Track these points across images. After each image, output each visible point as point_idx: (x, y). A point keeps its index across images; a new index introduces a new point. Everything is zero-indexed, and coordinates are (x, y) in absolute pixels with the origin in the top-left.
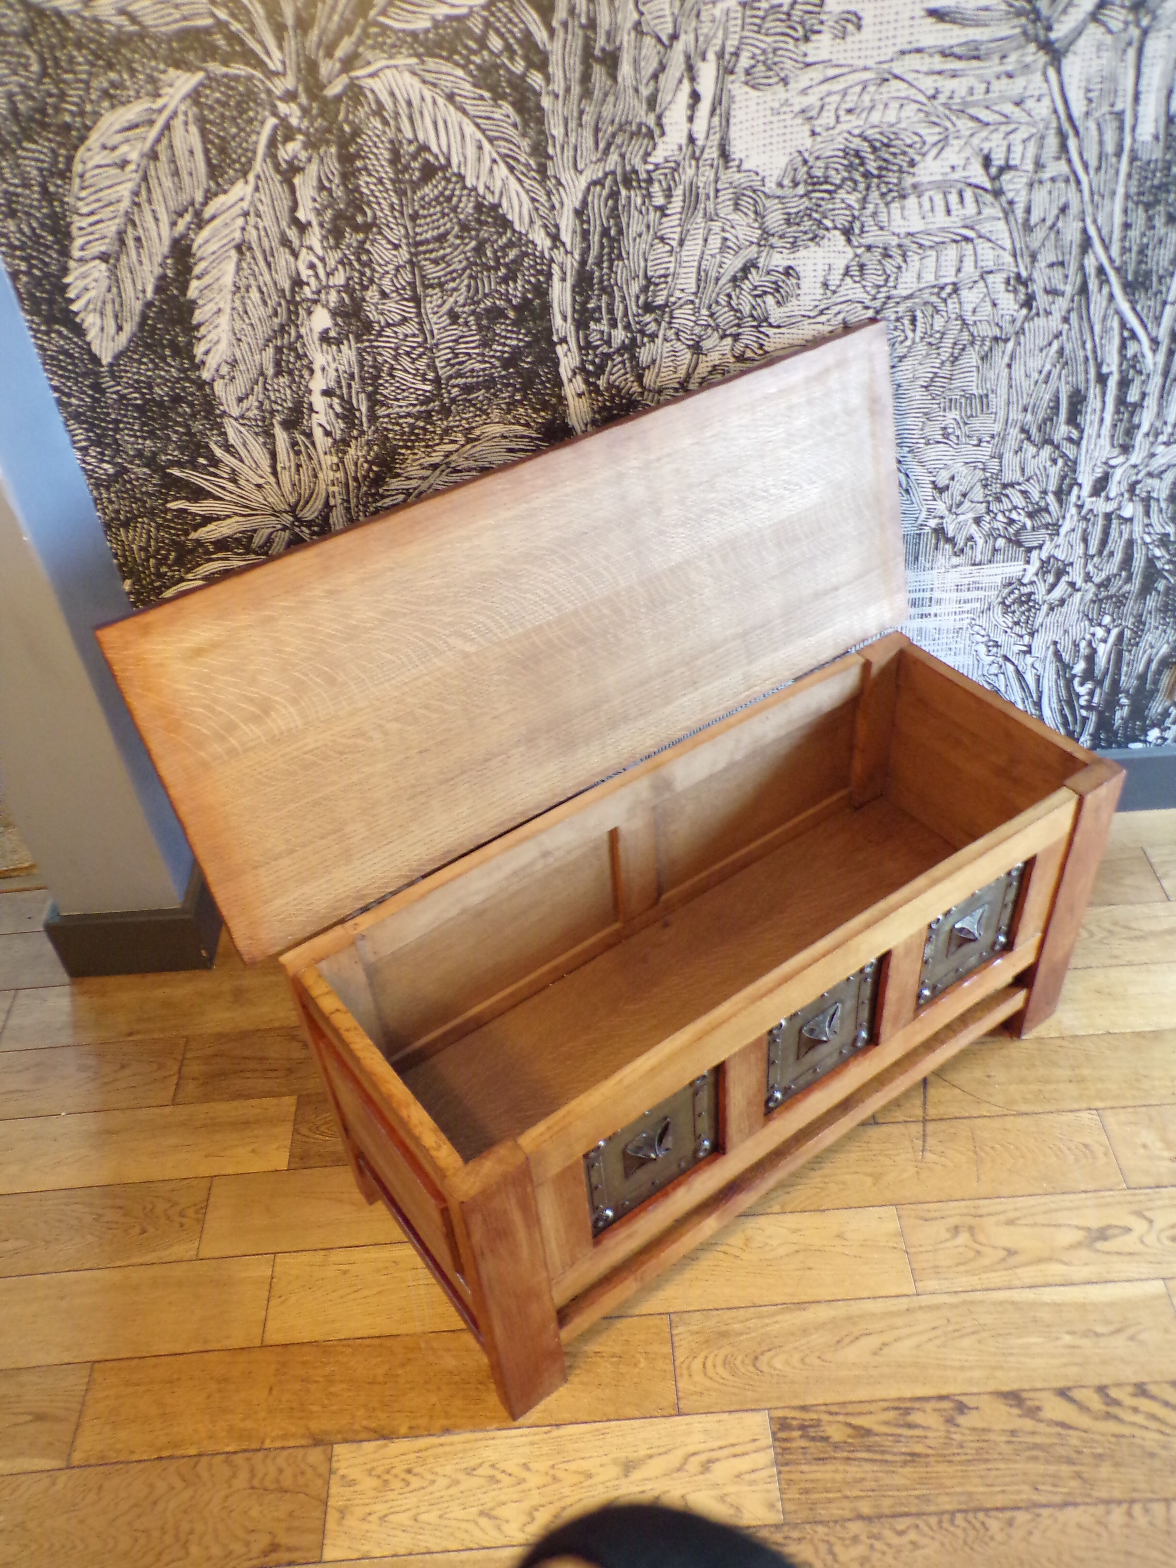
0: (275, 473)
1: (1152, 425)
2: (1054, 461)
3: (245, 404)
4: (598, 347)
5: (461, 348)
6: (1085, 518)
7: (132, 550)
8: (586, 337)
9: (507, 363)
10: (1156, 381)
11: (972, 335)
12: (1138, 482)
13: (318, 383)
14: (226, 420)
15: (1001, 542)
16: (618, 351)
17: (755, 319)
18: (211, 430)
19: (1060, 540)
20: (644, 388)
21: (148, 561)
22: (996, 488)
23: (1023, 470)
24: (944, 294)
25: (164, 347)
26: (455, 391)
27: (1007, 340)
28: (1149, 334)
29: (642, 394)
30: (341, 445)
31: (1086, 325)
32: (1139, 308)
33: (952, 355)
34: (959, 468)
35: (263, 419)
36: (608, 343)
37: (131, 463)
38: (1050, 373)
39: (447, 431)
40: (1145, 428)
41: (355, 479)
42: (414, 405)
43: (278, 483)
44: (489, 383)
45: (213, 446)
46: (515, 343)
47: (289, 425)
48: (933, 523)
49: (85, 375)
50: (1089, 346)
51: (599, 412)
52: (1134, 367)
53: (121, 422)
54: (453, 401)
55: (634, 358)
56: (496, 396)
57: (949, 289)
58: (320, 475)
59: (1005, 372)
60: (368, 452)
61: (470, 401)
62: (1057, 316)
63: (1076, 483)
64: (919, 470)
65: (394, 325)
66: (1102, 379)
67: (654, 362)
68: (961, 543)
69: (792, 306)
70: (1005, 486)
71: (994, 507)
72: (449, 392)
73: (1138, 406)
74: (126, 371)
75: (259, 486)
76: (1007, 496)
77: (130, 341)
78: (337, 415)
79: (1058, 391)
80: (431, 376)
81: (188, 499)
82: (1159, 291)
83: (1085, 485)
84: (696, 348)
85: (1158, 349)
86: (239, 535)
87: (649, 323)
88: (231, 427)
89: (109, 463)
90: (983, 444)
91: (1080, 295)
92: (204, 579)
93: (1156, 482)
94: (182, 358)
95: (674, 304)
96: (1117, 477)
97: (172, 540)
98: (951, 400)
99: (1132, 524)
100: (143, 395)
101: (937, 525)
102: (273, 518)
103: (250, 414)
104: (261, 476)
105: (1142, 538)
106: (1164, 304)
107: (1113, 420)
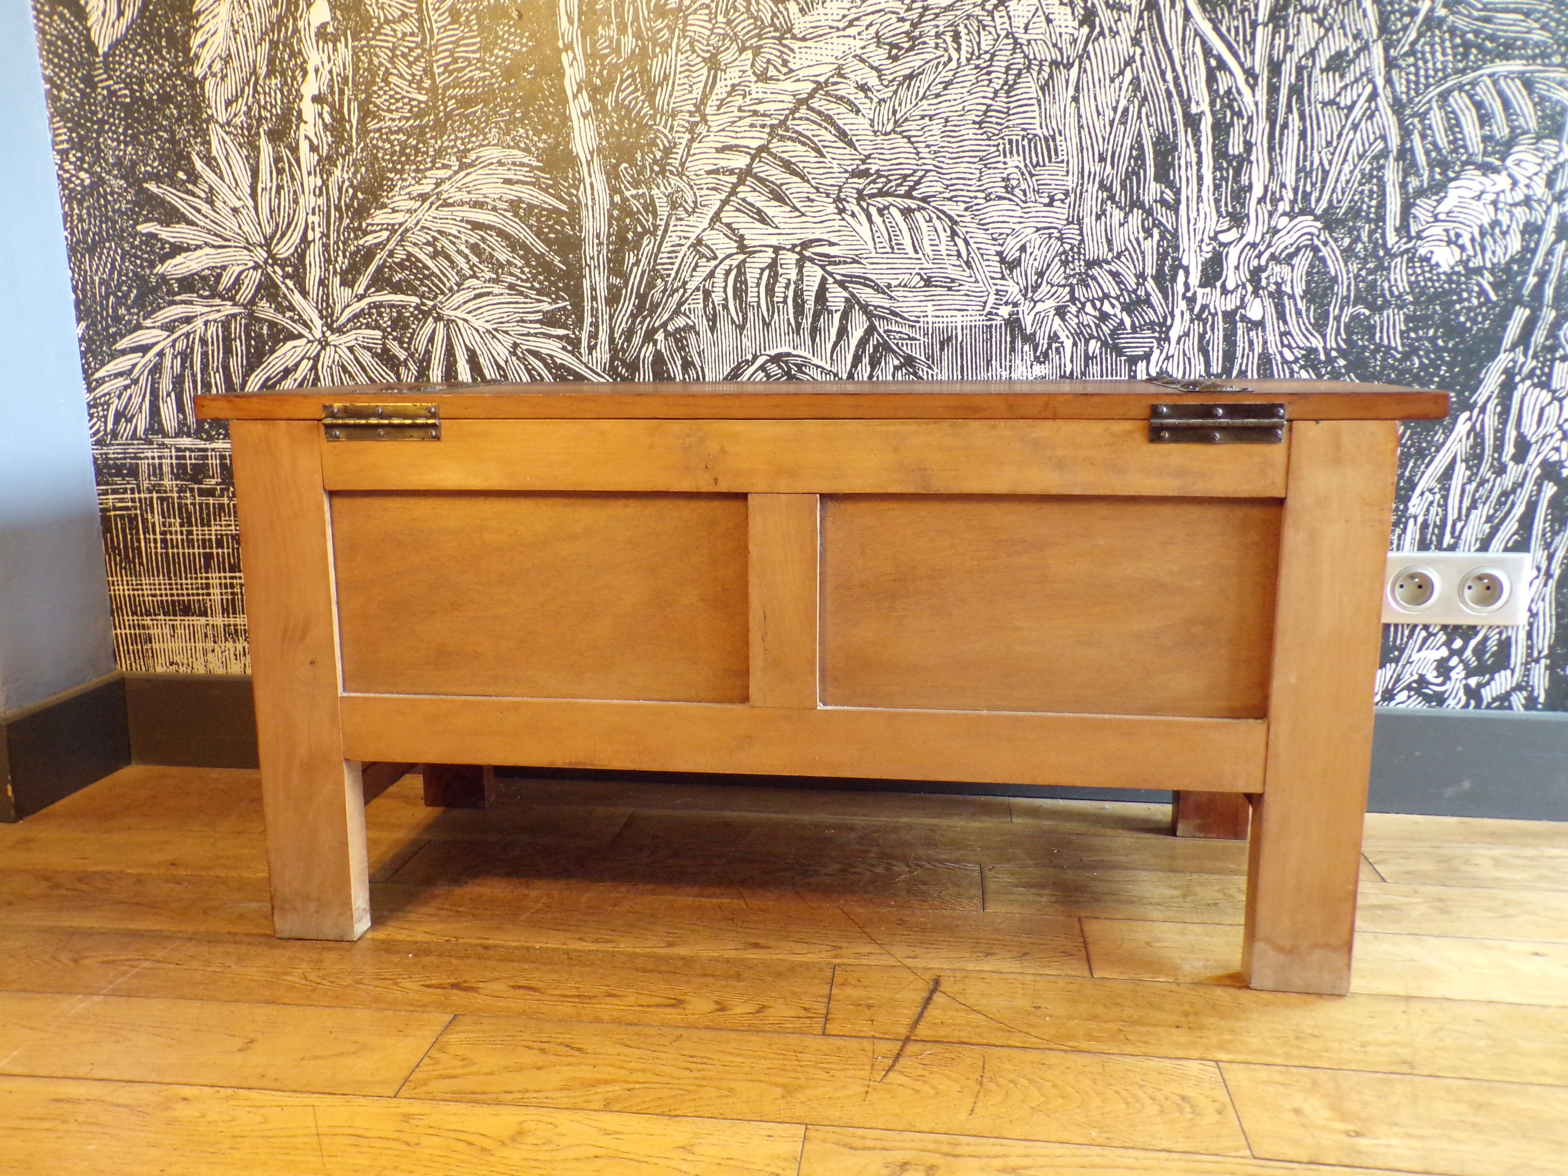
0: (254, 195)
1: (1266, 188)
2: (1149, 234)
3: (233, 108)
4: (606, 56)
5: (460, 52)
6: (1199, 317)
7: (93, 282)
8: (594, 44)
9: (508, 73)
10: (1261, 126)
11: (1026, 57)
12: (1260, 269)
13: (310, 87)
14: (212, 126)
15: (1094, 346)
16: (627, 61)
17: (776, 30)
18: (195, 137)
19: (1173, 349)
20: (656, 110)
21: (107, 298)
22: (1079, 266)
23: (1109, 242)
25: (161, 37)
26: (452, 104)
27: (1069, 66)
28: (1242, 65)
29: (653, 117)
30: (326, 164)
31: (1161, 48)
32: (1224, 29)
33: (1006, 83)
34: (1029, 234)
35: (250, 126)
36: (617, 51)
37: (109, 173)
38: (1126, 110)
39: (440, 153)
40: (1258, 191)
41: (338, 208)
42: (408, 119)
43: (256, 208)
44: (487, 96)
45: (195, 157)
46: (518, 47)
47: (275, 136)
48: (1005, 311)
49: (80, 65)
50: (1169, 76)
51: (607, 138)
52: (1231, 107)
53: (107, 122)
54: (449, 115)
55: (644, 71)
56: (496, 113)
58: (301, 201)
59: (1071, 108)
60: (355, 174)
61: (467, 117)
62: (1125, 37)
63: (1177, 265)
64: (981, 235)
65: (394, 22)
66: (1192, 122)
67: (666, 77)
68: (1043, 344)
69: (817, 15)
70: (1090, 264)
71: (1080, 292)
72: (445, 105)
73: (1243, 161)
74: (120, 64)
75: (235, 210)
76: (1094, 278)
77: (128, 29)
78: (325, 125)
79: (1140, 134)
80: (427, 84)
81: (160, 222)
82: (1245, 9)
83: (1192, 269)
84: (713, 63)
85: (1256, 84)
86: (207, 272)
87: (661, 30)
88: (215, 134)
89: (86, 171)
90: (1055, 204)
91: (1150, 12)
92: (163, 327)
93: (1286, 269)
94: (177, 51)
95: (688, 8)
96: (1232, 260)
97: (135, 274)
98: (1010, 142)
99: (1264, 330)
100: (133, 91)
101: (1010, 315)
102: (246, 252)
103: (237, 121)
104: (240, 199)
105: (1281, 353)
106: (1254, 25)
107: (1214, 178)
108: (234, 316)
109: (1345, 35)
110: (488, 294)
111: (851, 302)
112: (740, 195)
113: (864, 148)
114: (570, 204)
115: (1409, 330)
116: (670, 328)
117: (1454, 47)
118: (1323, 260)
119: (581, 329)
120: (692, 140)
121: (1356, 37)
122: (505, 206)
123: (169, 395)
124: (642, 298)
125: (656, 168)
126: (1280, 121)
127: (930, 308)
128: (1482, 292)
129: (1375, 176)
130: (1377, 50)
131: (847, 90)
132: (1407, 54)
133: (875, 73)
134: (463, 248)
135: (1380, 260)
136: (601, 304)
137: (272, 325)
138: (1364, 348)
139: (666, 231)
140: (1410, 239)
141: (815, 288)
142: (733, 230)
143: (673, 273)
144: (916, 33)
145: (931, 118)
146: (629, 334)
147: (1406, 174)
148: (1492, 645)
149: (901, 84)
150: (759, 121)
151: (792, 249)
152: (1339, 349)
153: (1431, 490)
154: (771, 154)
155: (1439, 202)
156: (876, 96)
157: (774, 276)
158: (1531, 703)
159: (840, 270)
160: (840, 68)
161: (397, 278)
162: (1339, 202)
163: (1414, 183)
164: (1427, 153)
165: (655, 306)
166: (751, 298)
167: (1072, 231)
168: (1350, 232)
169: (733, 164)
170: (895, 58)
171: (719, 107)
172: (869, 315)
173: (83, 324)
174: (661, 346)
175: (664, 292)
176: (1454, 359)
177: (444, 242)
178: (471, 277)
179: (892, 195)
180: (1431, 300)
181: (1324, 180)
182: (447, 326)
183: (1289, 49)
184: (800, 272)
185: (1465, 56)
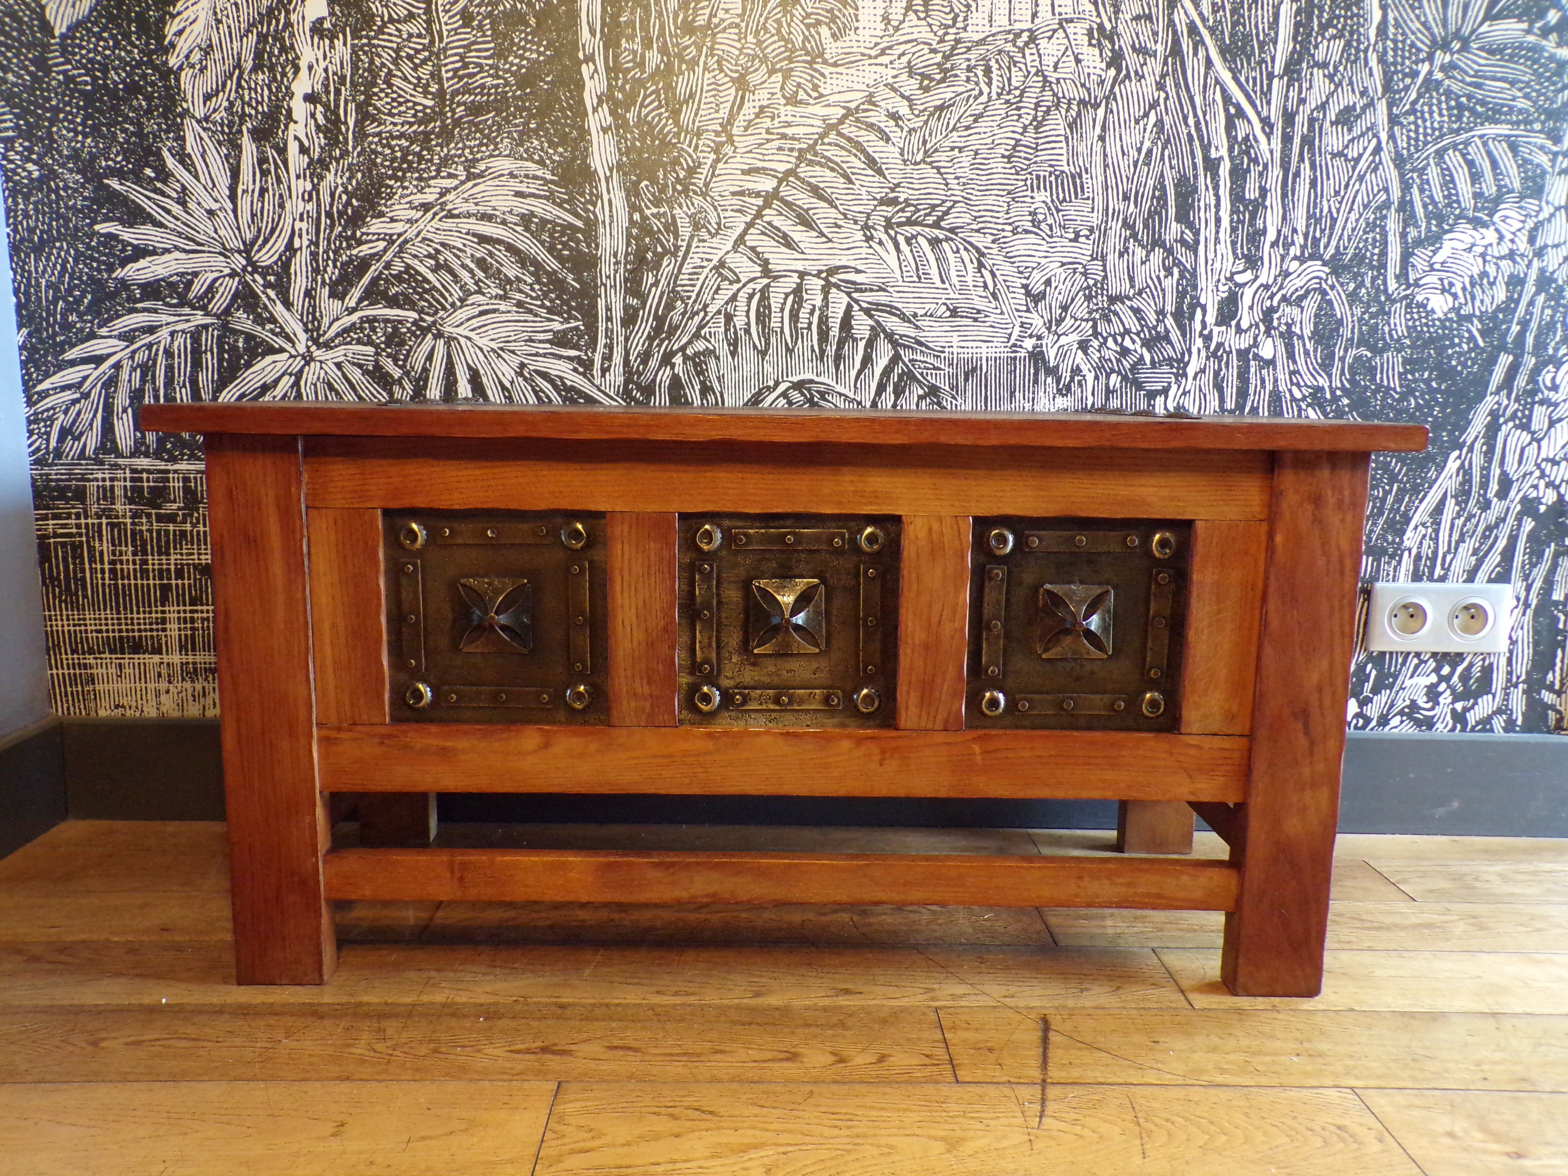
0: (233, 197)
1: (1279, 232)
2: (1169, 272)
3: (213, 103)
4: (629, 70)
5: (472, 57)
6: (1214, 354)
7: (38, 284)
8: (616, 57)
9: (524, 82)
10: (1275, 173)
11: (1055, 95)
12: (1272, 310)
13: (302, 85)
14: (187, 120)
15: (1115, 380)
16: (652, 76)
17: (807, 54)
18: (167, 132)
19: (1190, 384)
20: (680, 128)
21: (55, 302)
22: (1102, 301)
23: (1131, 279)
24: (1020, 43)
25: (130, 22)
26: (460, 111)
27: (1096, 106)
28: (1258, 114)
29: (677, 135)
30: (317, 168)
31: (1183, 93)
32: (1243, 79)
33: (1035, 118)
34: (1054, 269)
35: (231, 125)
36: (641, 65)
37: (63, 166)
38: (1150, 152)
39: (446, 161)
40: (1271, 235)
41: (329, 215)
42: (411, 124)
43: (235, 211)
44: (500, 104)
45: (166, 154)
46: (535, 56)
47: (260, 135)
48: (1029, 344)
49: (30, 46)
50: (1191, 121)
51: (627, 154)
52: (1248, 153)
53: (62, 111)
54: (457, 122)
55: (670, 88)
56: (508, 122)
57: (1025, 37)
58: (288, 205)
59: (1098, 147)
60: (350, 179)
61: (476, 125)
62: (1150, 81)
63: (1196, 304)
64: (1007, 268)
65: (399, 22)
66: (1212, 166)
67: (692, 95)
68: (1066, 376)
69: (849, 41)
70: (1112, 300)
71: (1102, 327)
72: (453, 111)
73: (1258, 206)
74: (81, 47)
75: (211, 213)
76: (1116, 314)
77: (91, 10)
78: (318, 127)
79: (1162, 176)
80: (434, 88)
81: (122, 222)
82: (1263, 61)
83: (1209, 308)
84: (741, 83)
85: (1272, 132)
86: (175, 278)
87: (688, 47)
88: (191, 131)
89: (35, 163)
90: (1081, 239)
91: (1174, 58)
92: (121, 337)
93: (1296, 311)
94: (149, 37)
95: (717, 26)
96: (1247, 301)
97: (90, 277)
98: (1038, 177)
99: (1275, 369)
100: (95, 79)
101: (1034, 348)
102: (222, 258)
103: (217, 117)
104: (216, 201)
105: (1290, 391)
106: (1271, 76)
107: (1232, 221)
108: (206, 327)
109: (1353, 91)
110: (494, 311)
111: (877, 330)
112: (766, 219)
113: (894, 176)
114: (587, 221)
115: (1406, 372)
116: (689, 351)
117: (1449, 108)
118: (1330, 303)
119: (594, 350)
120: (717, 161)
121: (1363, 94)
122: (515, 219)
123: (125, 411)
124: (660, 320)
125: (679, 187)
126: (1293, 169)
127: (955, 339)
128: (1472, 338)
129: (1377, 225)
130: (1382, 107)
131: (877, 117)
132: (1408, 113)
133: (906, 103)
134: (468, 262)
135: (1382, 305)
136: (617, 326)
137: (249, 337)
138: (1366, 387)
139: (687, 252)
140: (1409, 286)
141: (841, 315)
142: (757, 254)
143: (694, 295)
144: (948, 65)
145: (961, 150)
146: (645, 357)
147: (1406, 225)
148: (1476, 671)
149: (932, 114)
150: (787, 144)
151: (818, 275)
152: (1343, 388)
153: (1423, 524)
154: (798, 178)
155: (1434, 253)
156: (907, 125)
157: (799, 301)
158: (1510, 726)
159: (867, 298)
160: (871, 95)
161: (393, 291)
162: (1345, 248)
163: (1413, 233)
164: (1425, 206)
165: (673, 329)
166: (775, 323)
167: (1096, 267)
168: (1355, 278)
169: (759, 187)
170: (926, 89)
171: (746, 129)
172: (895, 344)
173: (25, 331)
174: (679, 370)
175: (683, 314)
176: (1446, 400)
177: (447, 255)
178: (476, 292)
179: (920, 224)
180: (1426, 345)
181: (1332, 227)
182: (448, 344)
183: (1302, 101)
184: (826, 299)
185: (1459, 117)
